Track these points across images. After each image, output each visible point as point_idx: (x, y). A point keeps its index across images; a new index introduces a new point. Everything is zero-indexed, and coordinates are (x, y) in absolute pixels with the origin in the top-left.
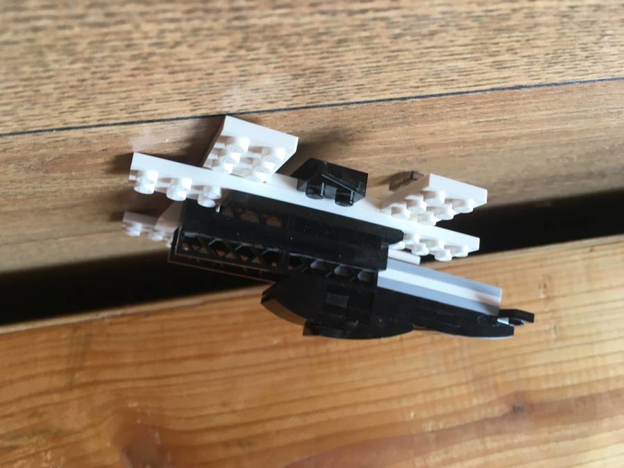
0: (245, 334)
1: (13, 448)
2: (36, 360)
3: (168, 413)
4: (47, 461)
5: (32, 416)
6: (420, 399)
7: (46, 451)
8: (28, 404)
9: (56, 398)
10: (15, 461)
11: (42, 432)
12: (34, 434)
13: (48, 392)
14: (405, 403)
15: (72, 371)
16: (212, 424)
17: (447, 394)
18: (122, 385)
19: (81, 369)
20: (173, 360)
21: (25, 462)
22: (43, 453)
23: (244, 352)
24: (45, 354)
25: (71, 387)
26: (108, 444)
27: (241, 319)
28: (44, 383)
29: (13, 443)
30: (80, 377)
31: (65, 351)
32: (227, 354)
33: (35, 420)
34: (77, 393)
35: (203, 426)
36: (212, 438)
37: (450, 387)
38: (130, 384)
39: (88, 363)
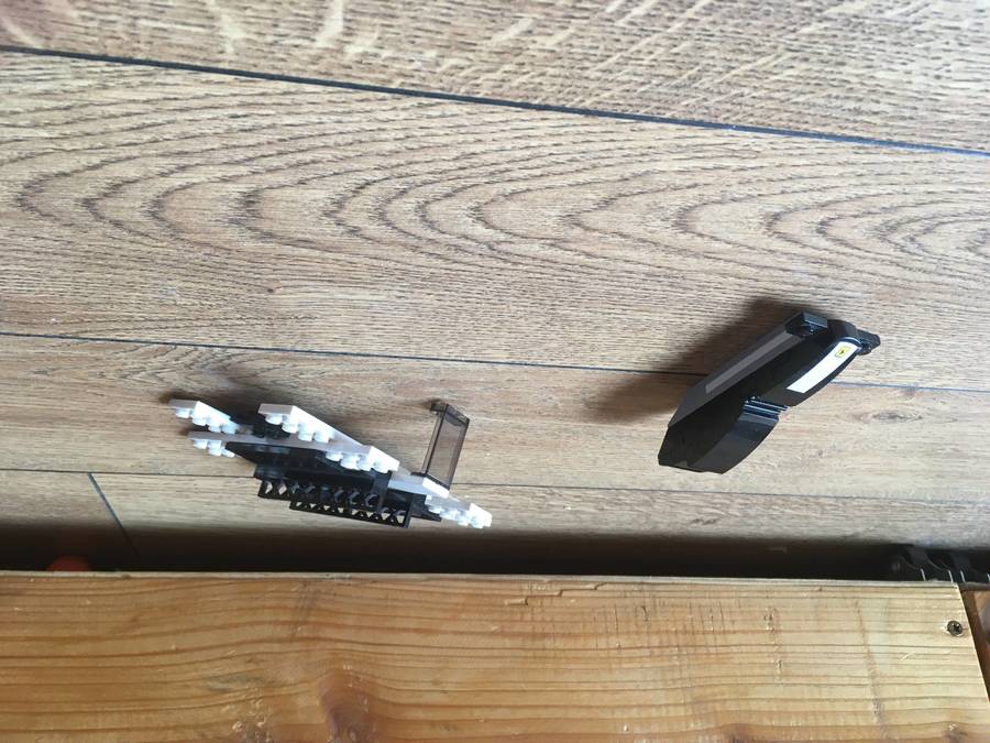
0: (463, 616)
1: (224, 691)
2: (264, 608)
3: (379, 681)
4: (255, 710)
5: (250, 661)
6: (634, 713)
7: (257, 699)
8: (247, 650)
9: (276, 647)
10: (224, 705)
11: (256, 679)
12: (248, 680)
13: (270, 640)
14: (618, 714)
15: (297, 624)
16: (421, 701)
17: (663, 712)
18: (341, 646)
19: (305, 623)
20: (392, 629)
21: (233, 706)
22: (252, 702)
23: (461, 633)
24: (273, 603)
25: (292, 639)
26: (317, 703)
27: (461, 600)
28: (267, 631)
29: (226, 686)
30: (302, 631)
31: (291, 604)
32: (445, 633)
33: (252, 667)
34: (297, 646)
35: (412, 701)
36: (421, 715)
37: (667, 705)
38: (348, 646)
39: (312, 619)
